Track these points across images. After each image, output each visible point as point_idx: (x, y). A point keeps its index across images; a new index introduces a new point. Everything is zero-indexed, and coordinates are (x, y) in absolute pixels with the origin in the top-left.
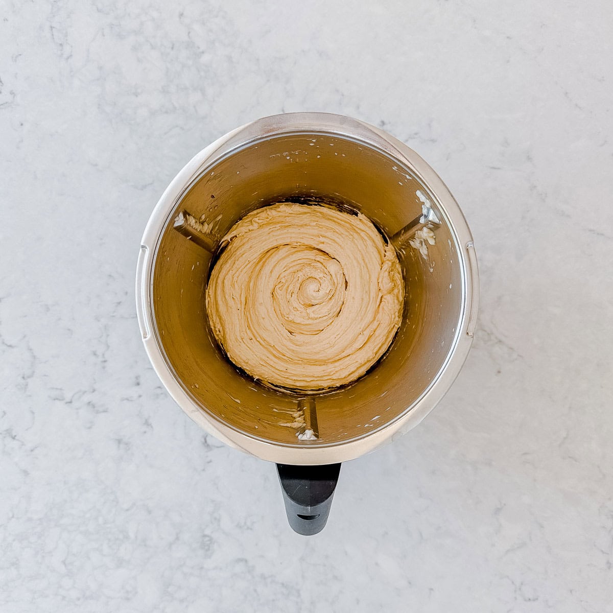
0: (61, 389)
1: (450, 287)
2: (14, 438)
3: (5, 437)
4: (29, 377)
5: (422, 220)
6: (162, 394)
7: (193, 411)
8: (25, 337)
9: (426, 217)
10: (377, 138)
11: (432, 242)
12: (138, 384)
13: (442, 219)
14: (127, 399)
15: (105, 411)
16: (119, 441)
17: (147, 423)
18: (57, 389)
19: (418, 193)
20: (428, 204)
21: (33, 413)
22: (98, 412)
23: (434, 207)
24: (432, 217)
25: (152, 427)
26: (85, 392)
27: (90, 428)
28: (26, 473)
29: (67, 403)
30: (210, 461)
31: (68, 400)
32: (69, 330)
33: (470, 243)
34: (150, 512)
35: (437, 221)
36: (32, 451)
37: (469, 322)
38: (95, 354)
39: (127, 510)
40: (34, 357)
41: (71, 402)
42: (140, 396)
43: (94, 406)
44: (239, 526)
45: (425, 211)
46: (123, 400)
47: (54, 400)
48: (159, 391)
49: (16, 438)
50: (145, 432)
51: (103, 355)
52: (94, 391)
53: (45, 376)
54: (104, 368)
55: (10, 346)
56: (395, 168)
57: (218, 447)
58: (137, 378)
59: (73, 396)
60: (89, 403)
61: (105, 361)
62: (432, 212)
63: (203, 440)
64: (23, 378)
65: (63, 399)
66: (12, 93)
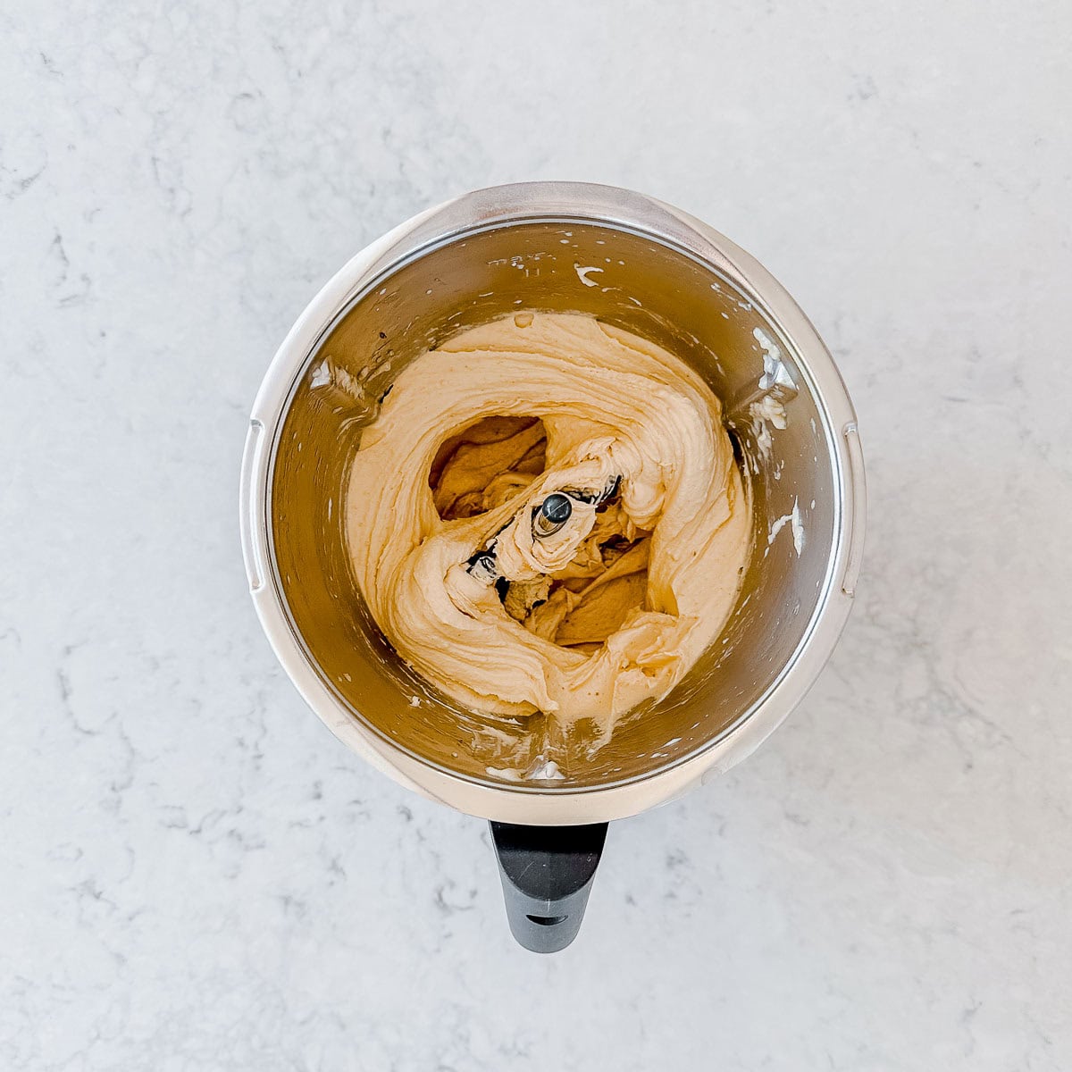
0: (181, 808)
1: (813, 506)
2: (98, 896)
3: (82, 896)
4: (123, 787)
5: (763, 384)
6: (361, 813)
8: (114, 715)
9: (770, 376)
10: (684, 231)
11: (779, 424)
12: (319, 796)
13: (800, 380)
14: (300, 824)
15: (261, 846)
16: (287, 901)
17: (335, 867)
18: (174, 807)
19: (758, 333)
20: (775, 352)
21: (131, 851)
22: (247, 848)
23: (786, 358)
24: (782, 377)
25: (344, 873)
26: (223, 813)
27: (233, 877)
28: (120, 959)
29: (192, 832)
30: (449, 936)
31: (194, 826)
32: (194, 701)
33: (851, 424)
34: (343, 1027)
35: (790, 383)
36: (130, 919)
37: (847, 570)
38: (241, 743)
39: (303, 1023)
40: (132, 751)
41: (199, 831)
42: (322, 818)
43: (240, 838)
44: (503, 1050)
45: (768, 367)
46: (292, 825)
47: (170, 827)
48: (356, 809)
49: (103, 896)
50: (332, 883)
51: (256, 745)
52: (240, 810)
53: (153, 784)
54: (258, 768)
55: (88, 733)
56: (715, 287)
57: (462, 909)
58: (317, 785)
59: (203, 820)
60: (232, 832)
61: (260, 757)
62: (781, 367)
63: (436, 896)
64: (113, 789)
65: (185, 826)
66: (85, 278)
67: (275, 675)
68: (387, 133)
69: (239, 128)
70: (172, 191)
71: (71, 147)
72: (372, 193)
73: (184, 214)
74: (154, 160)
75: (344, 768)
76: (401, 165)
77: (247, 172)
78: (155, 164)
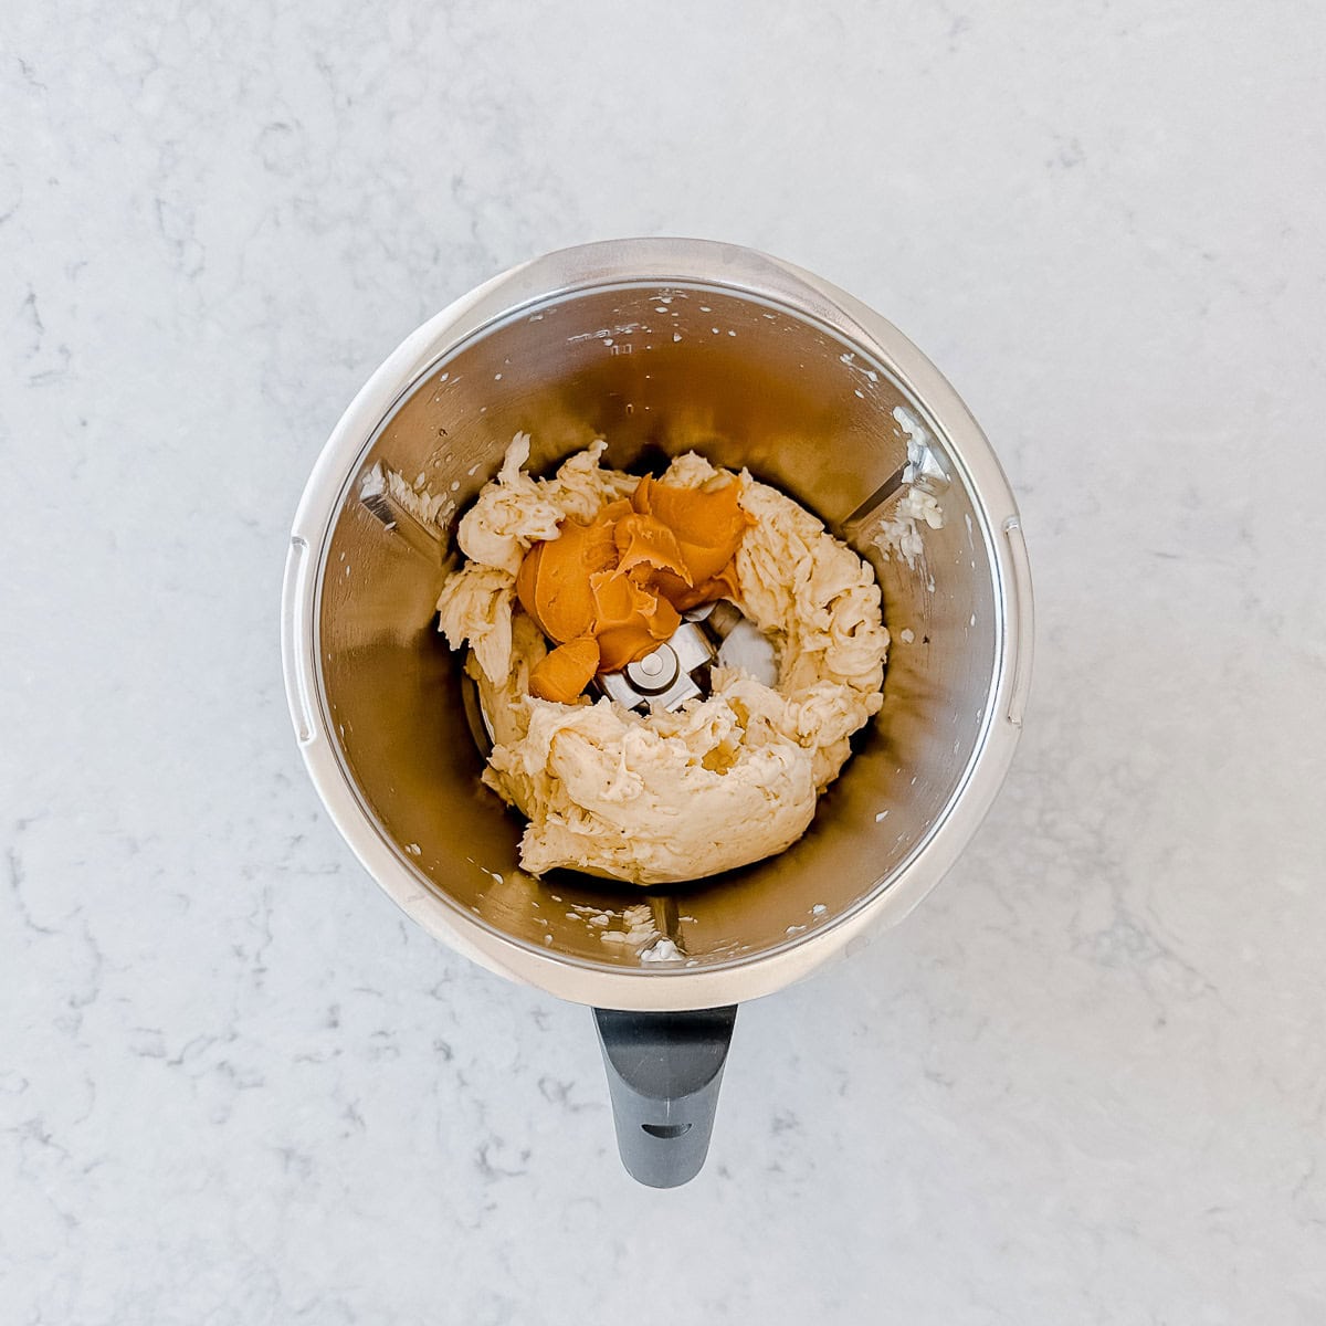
0: (159, 1032)
2: (45, 1141)
3: (25, 1138)
4: (84, 1003)
6: (388, 1048)
7: (412, 899)
8: (78, 910)
12: (335, 1024)
14: (309, 1058)
15: (258, 1084)
16: (288, 1154)
17: (351, 1114)
18: (149, 1030)
21: (92, 1085)
22: (241, 1086)
25: (362, 1123)
26: (213, 1040)
27: (221, 1122)
28: (71, 1221)
29: (171, 1063)
30: (493, 1207)
31: (174, 1056)
32: (181, 896)
34: (351, 1318)
36: (86, 1171)
38: (239, 953)
39: (301, 1312)
40: (99, 957)
41: (180, 1062)
42: (338, 1052)
43: (232, 1073)
46: (298, 1059)
47: (143, 1055)
48: (381, 1042)
49: (51, 1140)
50: (347, 1135)
51: (258, 956)
52: (234, 1037)
53: (123, 1000)
54: (259, 985)
55: (44, 930)
57: (511, 1174)
58: (333, 1009)
59: (185, 1049)
60: (222, 1065)
61: (262, 970)
63: (478, 1156)
64: (72, 1004)
65: (162, 1055)
66: (63, 350)
67: (285, 868)
68: (458, 183)
69: (269, 167)
70: (180, 244)
71: (53, 182)
72: (436, 259)
73: (194, 274)
74: (159, 203)
75: (369, 990)
76: (474, 225)
77: (277, 224)
78: (159, 208)
